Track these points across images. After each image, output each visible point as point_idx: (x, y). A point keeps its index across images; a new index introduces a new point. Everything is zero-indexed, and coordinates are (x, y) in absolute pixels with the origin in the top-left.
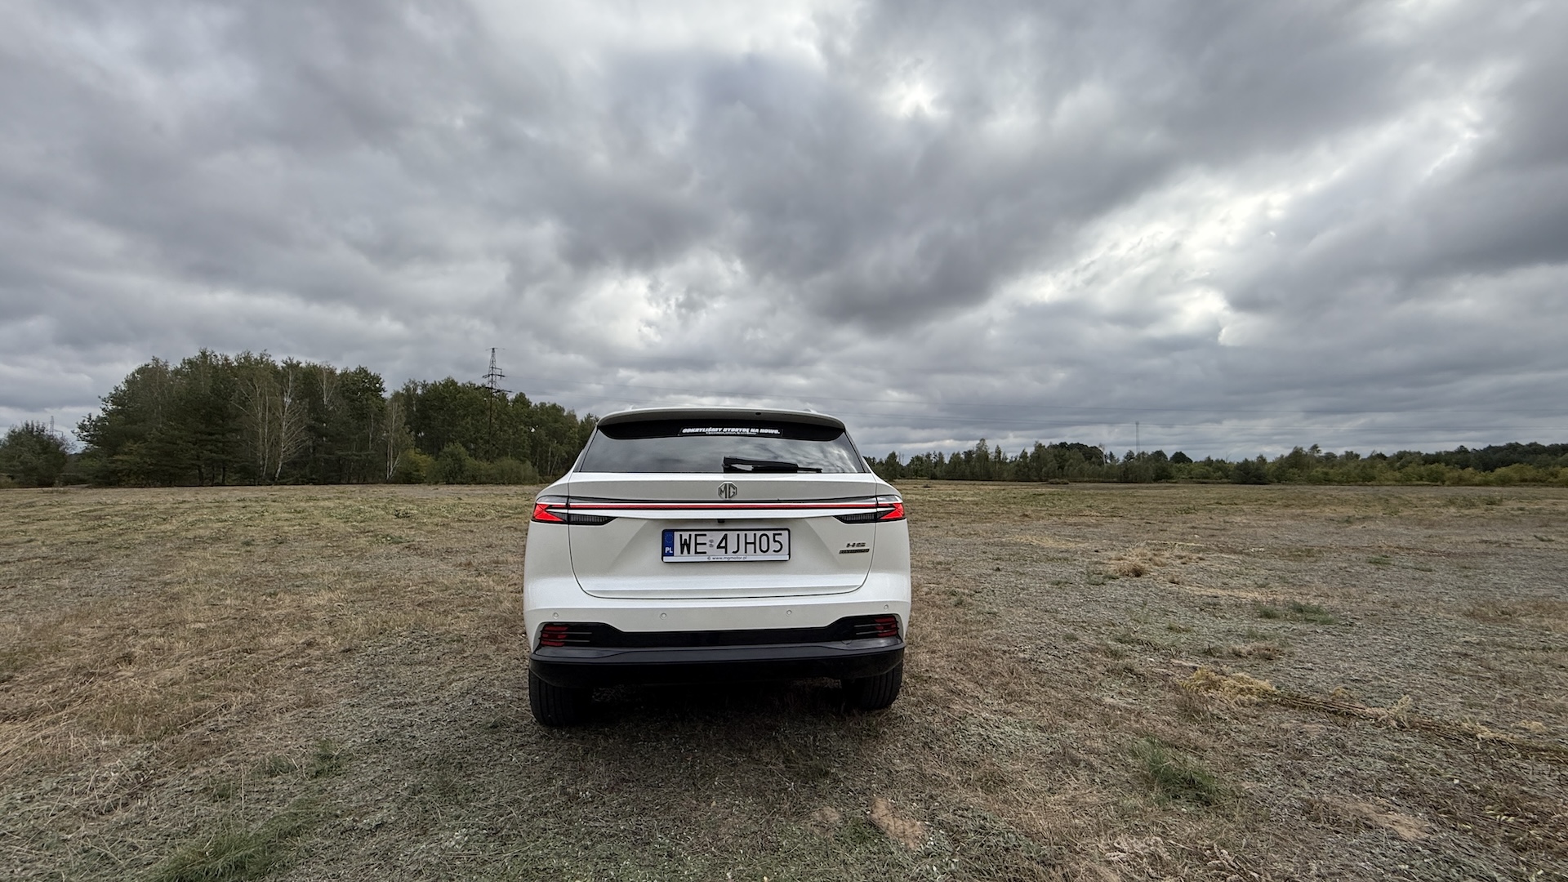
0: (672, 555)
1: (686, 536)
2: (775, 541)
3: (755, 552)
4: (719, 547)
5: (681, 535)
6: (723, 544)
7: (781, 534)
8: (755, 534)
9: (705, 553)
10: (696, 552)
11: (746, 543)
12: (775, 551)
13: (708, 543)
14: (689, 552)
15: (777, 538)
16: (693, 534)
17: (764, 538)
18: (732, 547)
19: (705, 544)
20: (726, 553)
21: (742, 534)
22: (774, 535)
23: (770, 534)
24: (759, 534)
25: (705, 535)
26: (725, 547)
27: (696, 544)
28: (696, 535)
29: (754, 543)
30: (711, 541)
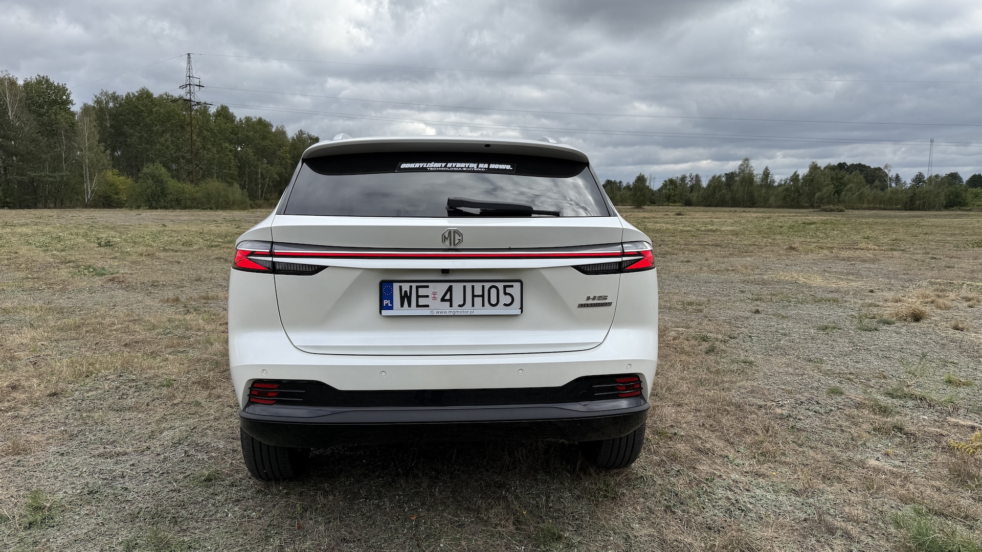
0: (391, 308)
1: (406, 287)
2: (506, 294)
3: (483, 305)
4: (443, 300)
5: (401, 287)
6: (448, 297)
7: (512, 286)
8: (483, 287)
9: (428, 306)
10: (418, 306)
11: (474, 296)
12: (505, 305)
13: (431, 296)
14: (410, 305)
15: (508, 290)
16: (414, 285)
17: (494, 291)
18: (457, 298)
19: (427, 296)
20: (451, 306)
21: (469, 286)
22: (505, 287)
23: (500, 286)
24: (487, 285)
25: (427, 287)
26: (450, 300)
27: (418, 296)
28: (417, 287)
29: (483, 296)
30: (434, 293)
